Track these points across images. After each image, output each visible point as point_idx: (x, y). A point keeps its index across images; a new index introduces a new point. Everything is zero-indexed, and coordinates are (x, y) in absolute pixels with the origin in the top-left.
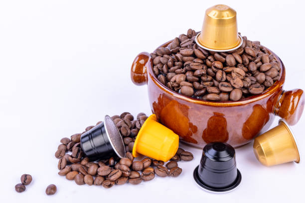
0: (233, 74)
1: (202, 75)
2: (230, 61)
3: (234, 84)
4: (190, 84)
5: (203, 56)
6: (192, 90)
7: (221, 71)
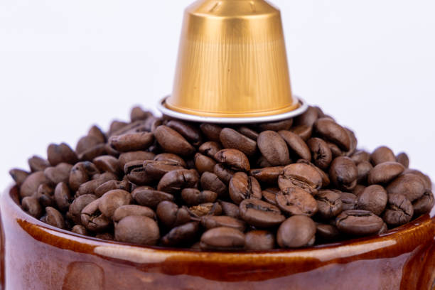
0: (281, 180)
1: (186, 184)
2: (271, 145)
3: (288, 204)
4: (145, 210)
5: (182, 141)
6: (153, 227)
7: (245, 176)
